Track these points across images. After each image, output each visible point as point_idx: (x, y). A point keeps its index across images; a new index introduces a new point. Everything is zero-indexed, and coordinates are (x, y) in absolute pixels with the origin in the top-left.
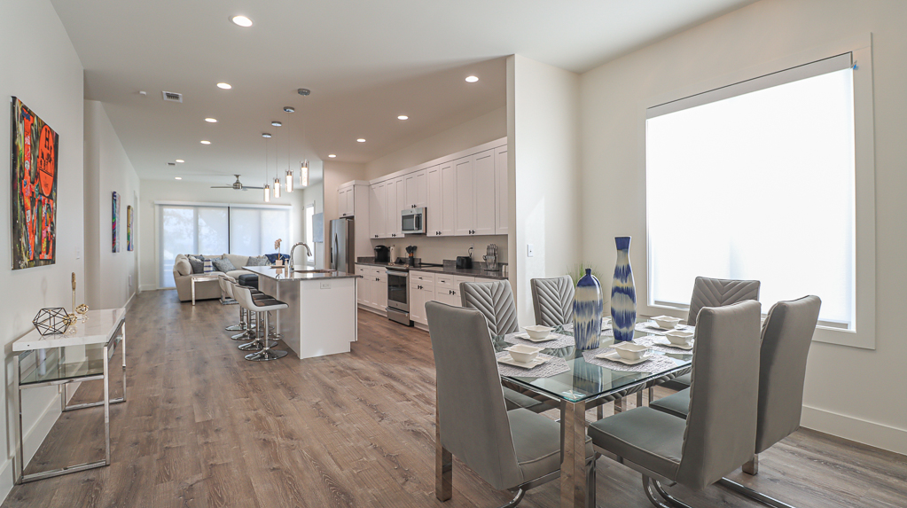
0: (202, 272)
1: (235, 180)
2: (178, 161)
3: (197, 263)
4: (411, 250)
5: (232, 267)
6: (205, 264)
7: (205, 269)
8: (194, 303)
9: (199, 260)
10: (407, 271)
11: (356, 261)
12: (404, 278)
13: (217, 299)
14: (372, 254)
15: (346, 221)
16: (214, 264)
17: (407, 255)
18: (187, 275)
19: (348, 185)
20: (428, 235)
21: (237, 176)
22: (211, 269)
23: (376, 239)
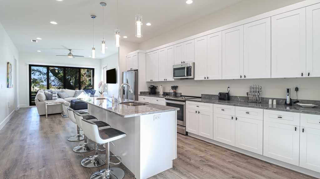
0: (52, 99)
1: (69, 52)
2: (38, 38)
3: (49, 94)
4: (175, 88)
5: (67, 96)
6: (53, 95)
7: (53, 98)
8: (47, 116)
9: (50, 93)
10: (185, 101)
11: (139, 93)
12: (182, 106)
13: (60, 114)
14: (147, 90)
15: (134, 72)
16: (58, 94)
17: (172, 91)
18: (43, 101)
19: (135, 53)
20: (195, 79)
21: (70, 50)
22: (57, 98)
23: (151, 82)
